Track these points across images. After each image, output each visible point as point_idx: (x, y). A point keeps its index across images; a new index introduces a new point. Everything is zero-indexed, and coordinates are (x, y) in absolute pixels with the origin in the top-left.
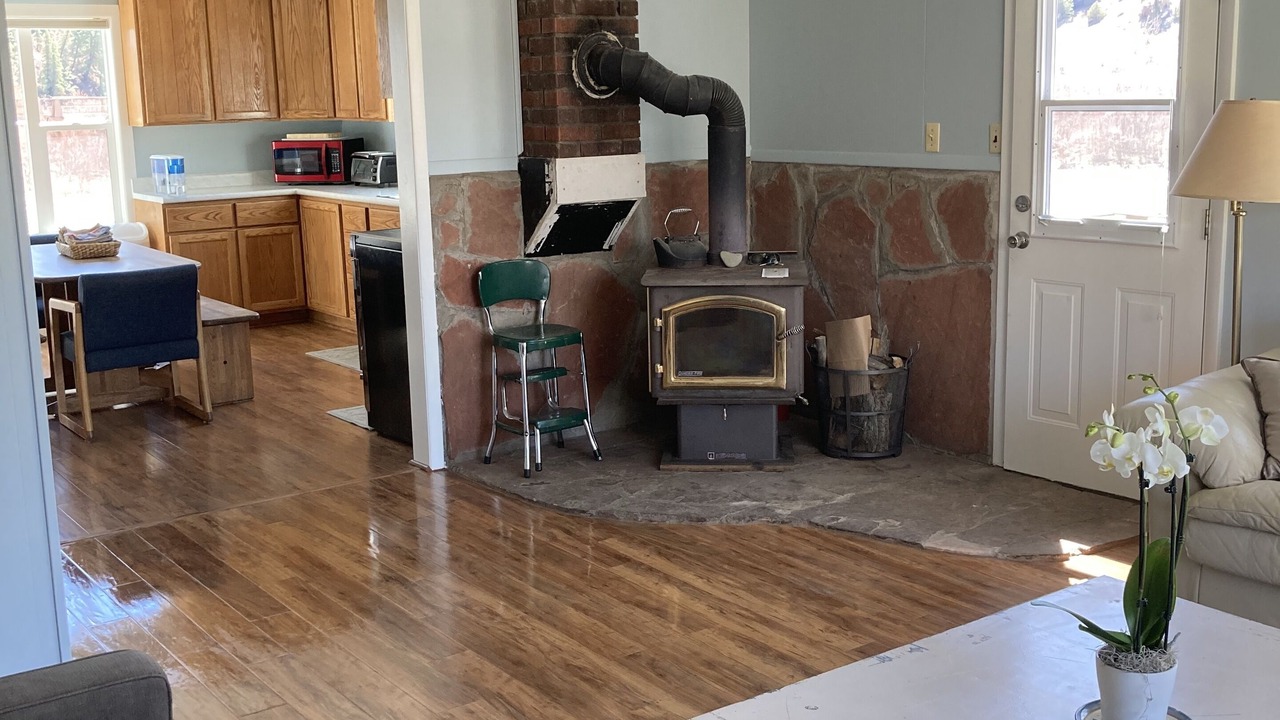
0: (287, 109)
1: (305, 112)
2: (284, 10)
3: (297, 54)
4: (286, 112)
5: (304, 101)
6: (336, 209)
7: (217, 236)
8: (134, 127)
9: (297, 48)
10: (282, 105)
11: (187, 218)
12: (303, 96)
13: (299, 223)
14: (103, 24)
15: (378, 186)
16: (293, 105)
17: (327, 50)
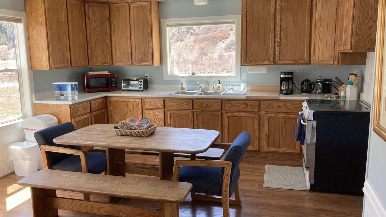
0: (92, 62)
1: (100, 63)
2: (91, 22)
3: (96, 39)
4: (92, 63)
5: (99, 59)
6: (140, 101)
7: (85, 116)
8: (33, 70)
9: (96, 37)
10: (90, 60)
11: (78, 110)
12: (99, 56)
13: (106, 107)
14: (19, 21)
15: (142, 91)
16: (94, 60)
17: (109, 39)
